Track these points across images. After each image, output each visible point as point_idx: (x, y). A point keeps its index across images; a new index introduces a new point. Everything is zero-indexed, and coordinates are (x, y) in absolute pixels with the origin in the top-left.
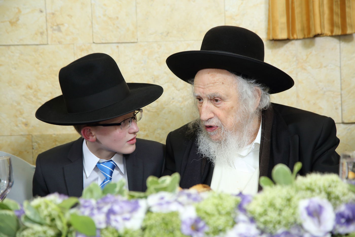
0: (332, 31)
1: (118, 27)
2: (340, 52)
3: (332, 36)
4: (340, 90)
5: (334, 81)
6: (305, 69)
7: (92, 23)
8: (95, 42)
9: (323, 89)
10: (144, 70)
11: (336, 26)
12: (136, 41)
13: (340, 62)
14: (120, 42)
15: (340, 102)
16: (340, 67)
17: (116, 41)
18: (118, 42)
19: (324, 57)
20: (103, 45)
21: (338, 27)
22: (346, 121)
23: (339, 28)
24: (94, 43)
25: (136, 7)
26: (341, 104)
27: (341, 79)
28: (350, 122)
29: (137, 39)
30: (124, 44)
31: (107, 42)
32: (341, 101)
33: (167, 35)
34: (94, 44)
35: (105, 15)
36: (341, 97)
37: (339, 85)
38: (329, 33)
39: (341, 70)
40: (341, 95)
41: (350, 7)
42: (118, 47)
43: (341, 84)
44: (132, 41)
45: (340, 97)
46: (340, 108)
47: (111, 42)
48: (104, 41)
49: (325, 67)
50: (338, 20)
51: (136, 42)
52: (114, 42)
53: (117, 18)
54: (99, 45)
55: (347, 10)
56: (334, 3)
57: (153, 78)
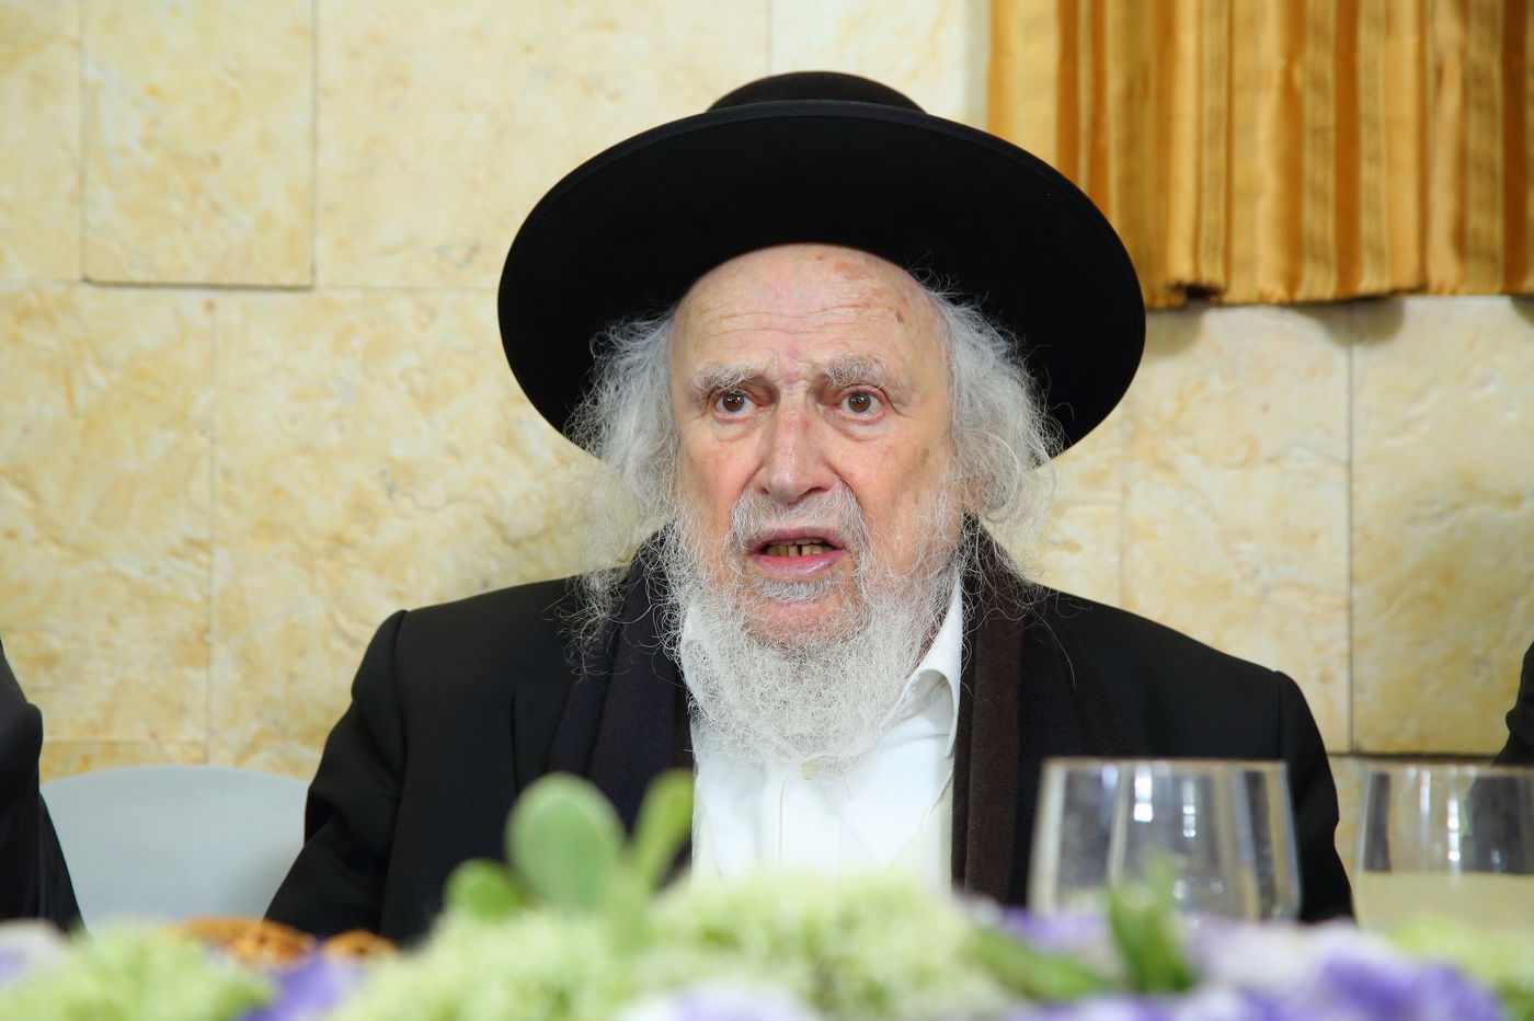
0: (1292, 281)
1: (215, 208)
2: (1351, 392)
3: (1292, 305)
4: (1343, 586)
5: (1314, 536)
6: (1168, 468)
7: (82, 179)
8: (93, 276)
9: (1257, 571)
10: (341, 430)
11: (1315, 257)
12: (306, 281)
13: (1350, 440)
14: (225, 280)
15: (1343, 645)
16: (1349, 465)
17: (200, 278)
18: (213, 281)
19: (1265, 409)
20: (131, 294)
21: (1320, 258)
22: (1370, 745)
23: (1327, 263)
24: (87, 280)
25: (315, 108)
26: (1351, 657)
27: (1351, 529)
28: (1392, 749)
29: (313, 271)
30: (242, 296)
31: (153, 278)
32: (1351, 637)
33: (469, 260)
34: (88, 290)
35: (149, 143)
36: (1351, 621)
37: (1342, 558)
38: (1280, 292)
39: (1351, 479)
40: (1350, 606)
41: (1375, 159)
42: (210, 306)
43: (1351, 553)
44: (287, 280)
45: (1342, 616)
46: (1342, 677)
47: (174, 279)
48: (139, 276)
49: (1272, 461)
50: (1320, 222)
51: (307, 289)
52: (189, 279)
53: (216, 160)
54: (113, 294)
55: (1367, 173)
56: (1308, 140)
57: (383, 474)
